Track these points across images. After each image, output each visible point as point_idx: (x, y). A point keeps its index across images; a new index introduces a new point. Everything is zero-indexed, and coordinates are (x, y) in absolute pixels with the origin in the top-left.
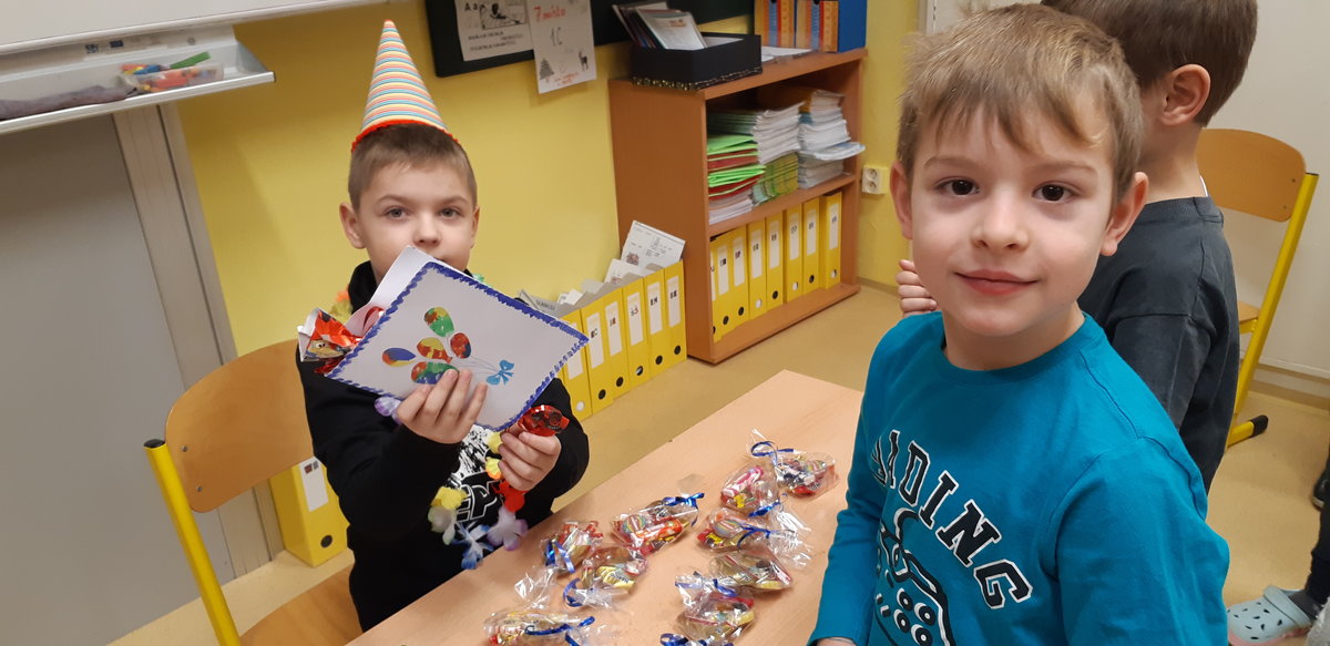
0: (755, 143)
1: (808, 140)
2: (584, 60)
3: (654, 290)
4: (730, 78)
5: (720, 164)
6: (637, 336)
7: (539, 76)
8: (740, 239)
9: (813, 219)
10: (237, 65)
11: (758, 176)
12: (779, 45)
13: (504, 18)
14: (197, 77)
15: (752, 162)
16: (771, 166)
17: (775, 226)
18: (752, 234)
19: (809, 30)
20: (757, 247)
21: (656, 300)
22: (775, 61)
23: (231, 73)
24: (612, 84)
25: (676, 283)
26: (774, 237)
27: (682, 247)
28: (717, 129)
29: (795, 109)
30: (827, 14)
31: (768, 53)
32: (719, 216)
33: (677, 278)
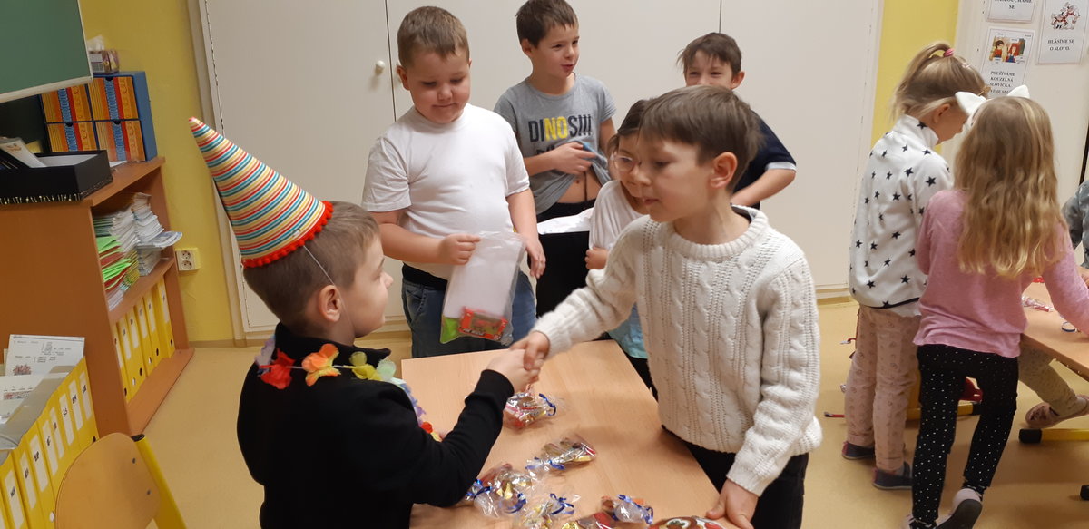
0: (117, 241)
1: (142, 233)
3: (73, 390)
5: (105, 261)
6: (70, 436)
9: (149, 302)
11: (126, 269)
19: (114, 145)
21: (75, 398)
25: (84, 380)
26: (132, 322)
27: (83, 343)
29: (129, 211)
30: (129, 132)
33: (84, 373)
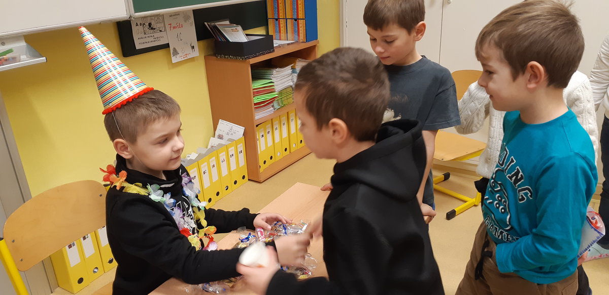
0: (273, 83)
2: (193, 47)
3: (232, 151)
4: (260, 54)
5: (258, 92)
6: (225, 172)
7: (172, 55)
8: (270, 125)
10: (26, 54)
11: (275, 97)
12: (280, 39)
13: (155, 29)
14: (7, 61)
15: (272, 91)
16: (281, 92)
17: (284, 119)
18: (274, 123)
19: (293, 32)
20: (276, 129)
21: (233, 155)
22: (279, 46)
23: (24, 58)
24: (205, 57)
25: (241, 147)
26: (284, 124)
27: (243, 130)
28: (256, 77)
29: (289, 67)
30: (300, 25)
31: (276, 43)
32: (259, 115)
33: (242, 144)
